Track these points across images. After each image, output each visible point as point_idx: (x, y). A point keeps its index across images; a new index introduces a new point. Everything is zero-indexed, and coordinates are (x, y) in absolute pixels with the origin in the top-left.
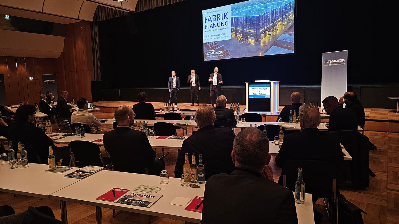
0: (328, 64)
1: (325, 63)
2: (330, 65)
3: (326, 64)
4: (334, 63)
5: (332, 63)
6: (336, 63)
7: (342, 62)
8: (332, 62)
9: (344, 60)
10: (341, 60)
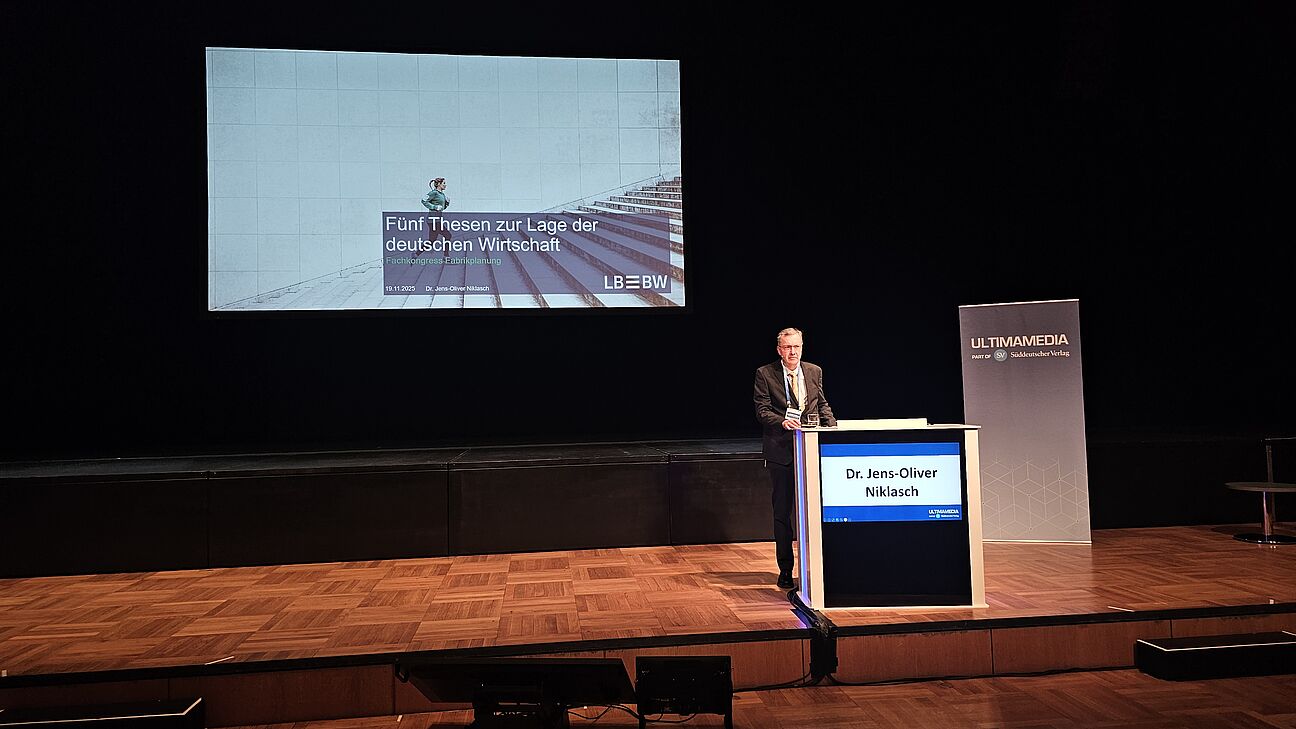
0: (991, 351)
1: (973, 347)
2: (1000, 356)
3: (981, 351)
4: (1018, 349)
5: (1008, 350)
6: (1027, 349)
7: (1056, 348)
8: (1006, 345)
9: (1063, 339)
10: (1050, 340)
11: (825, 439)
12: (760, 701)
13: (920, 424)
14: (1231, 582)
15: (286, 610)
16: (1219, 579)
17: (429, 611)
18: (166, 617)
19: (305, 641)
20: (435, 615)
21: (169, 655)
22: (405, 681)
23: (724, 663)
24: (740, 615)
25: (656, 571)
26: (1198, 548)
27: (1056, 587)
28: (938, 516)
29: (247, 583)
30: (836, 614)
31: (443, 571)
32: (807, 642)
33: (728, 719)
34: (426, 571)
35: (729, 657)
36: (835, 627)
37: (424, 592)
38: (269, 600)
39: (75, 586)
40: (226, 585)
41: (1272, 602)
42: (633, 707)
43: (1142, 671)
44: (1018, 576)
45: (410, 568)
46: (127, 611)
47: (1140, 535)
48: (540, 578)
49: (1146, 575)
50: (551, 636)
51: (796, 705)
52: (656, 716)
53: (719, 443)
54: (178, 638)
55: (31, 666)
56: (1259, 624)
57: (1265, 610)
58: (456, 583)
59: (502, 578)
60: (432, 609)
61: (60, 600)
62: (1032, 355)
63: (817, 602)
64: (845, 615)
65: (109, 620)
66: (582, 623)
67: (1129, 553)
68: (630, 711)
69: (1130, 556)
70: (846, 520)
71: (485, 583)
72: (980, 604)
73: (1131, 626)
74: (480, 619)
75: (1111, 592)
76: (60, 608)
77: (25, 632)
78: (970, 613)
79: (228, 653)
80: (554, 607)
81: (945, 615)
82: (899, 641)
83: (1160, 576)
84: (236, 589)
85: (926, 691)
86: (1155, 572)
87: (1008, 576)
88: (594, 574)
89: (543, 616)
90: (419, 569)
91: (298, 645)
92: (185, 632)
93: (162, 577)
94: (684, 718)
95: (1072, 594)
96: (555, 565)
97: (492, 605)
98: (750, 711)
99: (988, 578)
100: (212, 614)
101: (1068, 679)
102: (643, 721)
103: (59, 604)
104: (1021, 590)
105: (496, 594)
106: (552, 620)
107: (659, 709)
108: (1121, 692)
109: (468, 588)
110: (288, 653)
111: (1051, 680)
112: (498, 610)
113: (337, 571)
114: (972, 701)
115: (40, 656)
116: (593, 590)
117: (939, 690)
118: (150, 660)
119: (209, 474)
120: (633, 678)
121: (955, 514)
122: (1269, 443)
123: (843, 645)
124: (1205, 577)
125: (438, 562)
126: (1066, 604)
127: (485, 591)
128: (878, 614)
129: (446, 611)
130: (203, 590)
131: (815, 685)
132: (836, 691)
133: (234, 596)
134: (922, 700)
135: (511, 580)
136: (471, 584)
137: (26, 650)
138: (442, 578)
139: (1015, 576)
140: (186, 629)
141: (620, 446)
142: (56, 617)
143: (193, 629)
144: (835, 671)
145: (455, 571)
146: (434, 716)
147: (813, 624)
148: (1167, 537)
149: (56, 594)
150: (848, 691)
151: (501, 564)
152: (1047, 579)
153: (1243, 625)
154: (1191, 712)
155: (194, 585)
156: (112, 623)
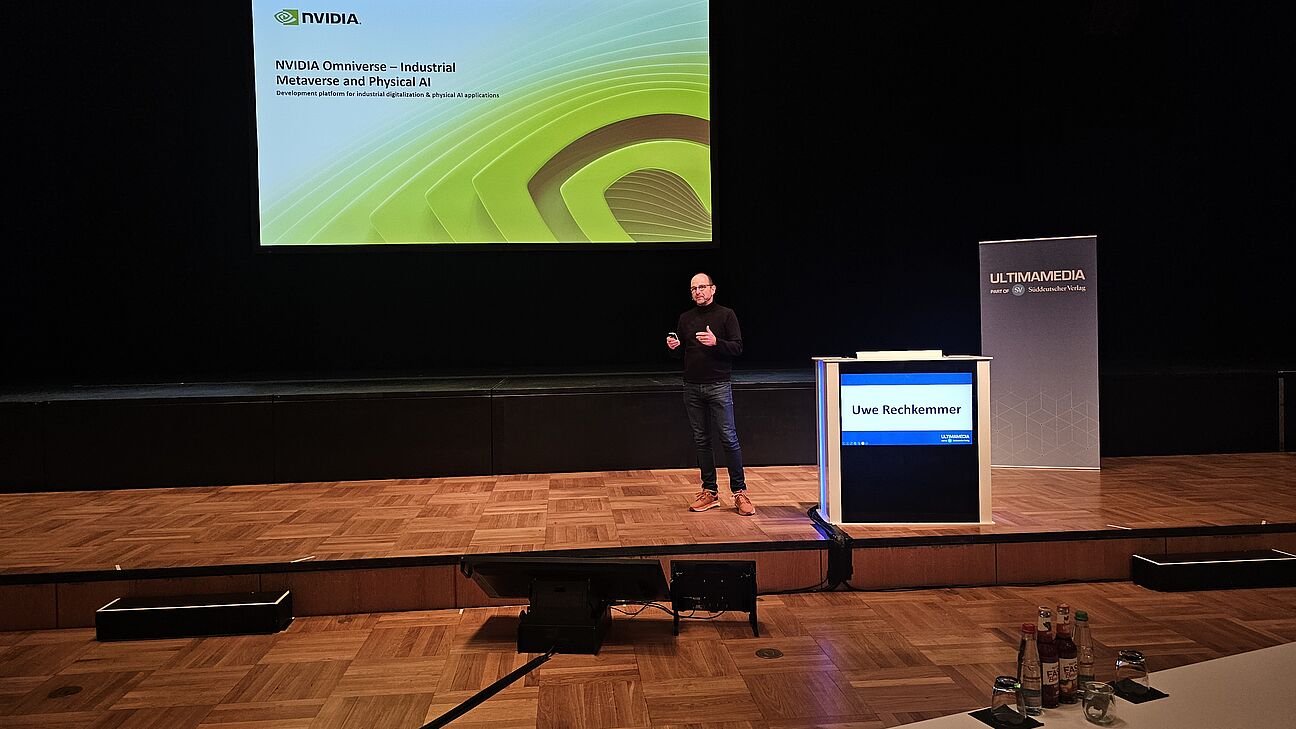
0: (1010, 286)
1: (992, 281)
2: (1018, 290)
3: (999, 286)
4: (1036, 284)
5: (1026, 284)
6: (1044, 284)
7: (1073, 283)
8: (1024, 281)
9: (1080, 275)
10: (1067, 275)
11: (844, 369)
12: (781, 602)
13: (936, 355)
14: (1227, 505)
15: (354, 518)
16: (1217, 503)
17: (480, 521)
18: (247, 523)
19: (376, 545)
20: (486, 525)
21: (257, 554)
22: (469, 577)
23: (750, 566)
24: (764, 529)
25: (685, 490)
26: (1203, 475)
27: (1063, 508)
28: (950, 441)
29: (313, 497)
30: (853, 528)
31: (490, 487)
32: (825, 552)
33: (753, 616)
34: (473, 488)
35: (755, 562)
36: (852, 540)
37: (474, 506)
38: (335, 511)
39: (157, 497)
40: (294, 497)
41: (1264, 523)
42: (669, 605)
43: (1136, 583)
44: (1026, 498)
45: (459, 485)
46: (211, 519)
47: (1149, 463)
48: (578, 495)
49: (1149, 499)
50: (593, 543)
51: (814, 608)
52: (688, 613)
53: (742, 374)
54: (262, 541)
55: (140, 562)
56: (1252, 542)
57: (1258, 530)
58: (503, 497)
59: (544, 495)
60: (483, 520)
61: (148, 509)
62: (1050, 289)
63: (835, 519)
64: (859, 529)
65: (197, 525)
66: (621, 533)
67: (1134, 479)
68: (665, 609)
69: (1136, 481)
70: (863, 444)
71: (529, 498)
72: (987, 522)
73: (1127, 542)
74: (529, 529)
75: (1113, 513)
76: (150, 515)
77: (126, 535)
78: (978, 529)
79: (309, 553)
80: (593, 519)
81: (952, 531)
82: (910, 553)
83: (1163, 500)
84: (304, 501)
85: (934, 597)
86: (1159, 496)
87: (1017, 498)
88: (627, 491)
89: (583, 527)
90: (467, 486)
91: (370, 548)
92: (267, 536)
93: (235, 491)
94: (713, 614)
95: (1075, 514)
96: (591, 483)
97: (537, 517)
98: (771, 611)
99: (996, 500)
100: (287, 521)
101: (1067, 589)
102: (677, 616)
103: (148, 513)
104: (1027, 509)
105: (541, 508)
106: (593, 531)
107: (691, 606)
108: (1115, 600)
109: (515, 503)
110: (362, 554)
111: (1051, 589)
112: (543, 521)
113: (392, 487)
114: (975, 606)
115: (145, 554)
116: (629, 506)
117: (945, 596)
118: (242, 559)
119: (273, 398)
120: (669, 580)
121: (967, 439)
122: (1281, 375)
123: (857, 555)
124: (1205, 500)
125: (483, 480)
126: (1069, 523)
127: (530, 505)
128: (892, 529)
129: (496, 522)
130: (275, 501)
131: (831, 591)
132: (850, 596)
133: (302, 507)
134: (931, 605)
135: (552, 496)
136: (515, 499)
137: (130, 550)
138: (489, 493)
139: (1023, 497)
140: (267, 534)
141: (650, 376)
142: (149, 522)
143: (273, 533)
144: (850, 579)
145: (500, 488)
146: (491, 610)
147: (830, 536)
148: (1174, 464)
149: (144, 503)
150: (862, 596)
151: (542, 482)
152: (1054, 501)
153: (1234, 543)
154: (1179, 618)
155: (265, 498)
156: (201, 529)
